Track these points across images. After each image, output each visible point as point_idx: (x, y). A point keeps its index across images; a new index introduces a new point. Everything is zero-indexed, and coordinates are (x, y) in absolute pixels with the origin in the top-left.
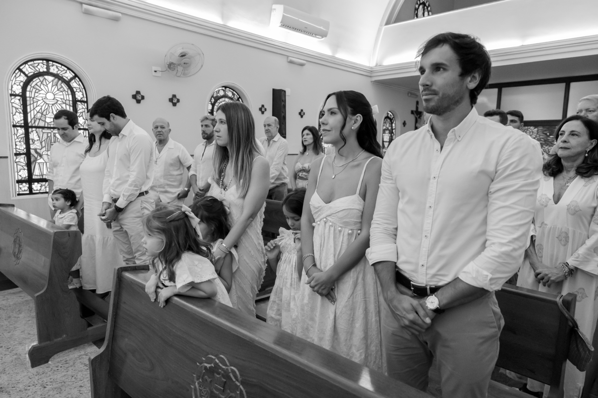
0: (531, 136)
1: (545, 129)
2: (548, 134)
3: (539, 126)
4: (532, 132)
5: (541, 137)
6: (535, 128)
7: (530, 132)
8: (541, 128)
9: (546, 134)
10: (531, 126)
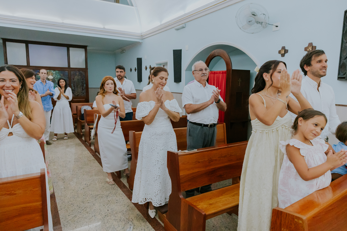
0: (52, 76)
1: (60, 72)
2: (62, 75)
3: (56, 70)
4: (53, 74)
5: (58, 77)
6: (54, 71)
7: (51, 74)
8: (57, 72)
9: (61, 75)
10: (51, 70)
